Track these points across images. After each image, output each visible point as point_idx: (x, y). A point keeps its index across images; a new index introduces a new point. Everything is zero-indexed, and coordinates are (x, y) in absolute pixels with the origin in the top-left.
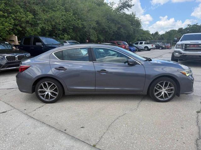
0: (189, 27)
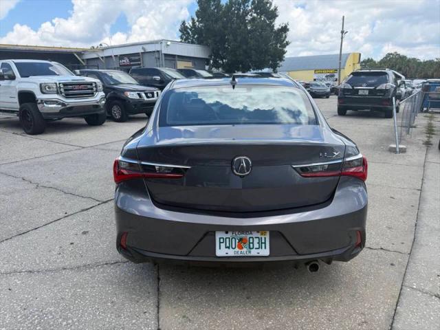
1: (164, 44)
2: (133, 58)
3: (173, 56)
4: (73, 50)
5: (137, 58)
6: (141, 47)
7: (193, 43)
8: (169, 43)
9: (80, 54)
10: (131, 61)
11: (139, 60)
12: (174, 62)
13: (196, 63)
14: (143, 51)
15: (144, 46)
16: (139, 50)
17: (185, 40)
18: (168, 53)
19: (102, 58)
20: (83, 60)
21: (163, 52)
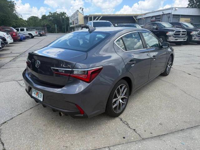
0: (51, 14)
1: (174, 9)
2: (157, 17)
3: (179, 15)
4: (133, 15)
5: (159, 17)
6: (162, 12)
7: (195, 7)
8: (177, 9)
9: (136, 16)
10: (156, 19)
11: (160, 18)
12: (178, 18)
13: (193, 18)
14: (162, 14)
15: (164, 11)
16: (161, 13)
17: (191, 6)
18: (175, 14)
19: (144, 18)
20: (136, 19)
21: (172, 14)
